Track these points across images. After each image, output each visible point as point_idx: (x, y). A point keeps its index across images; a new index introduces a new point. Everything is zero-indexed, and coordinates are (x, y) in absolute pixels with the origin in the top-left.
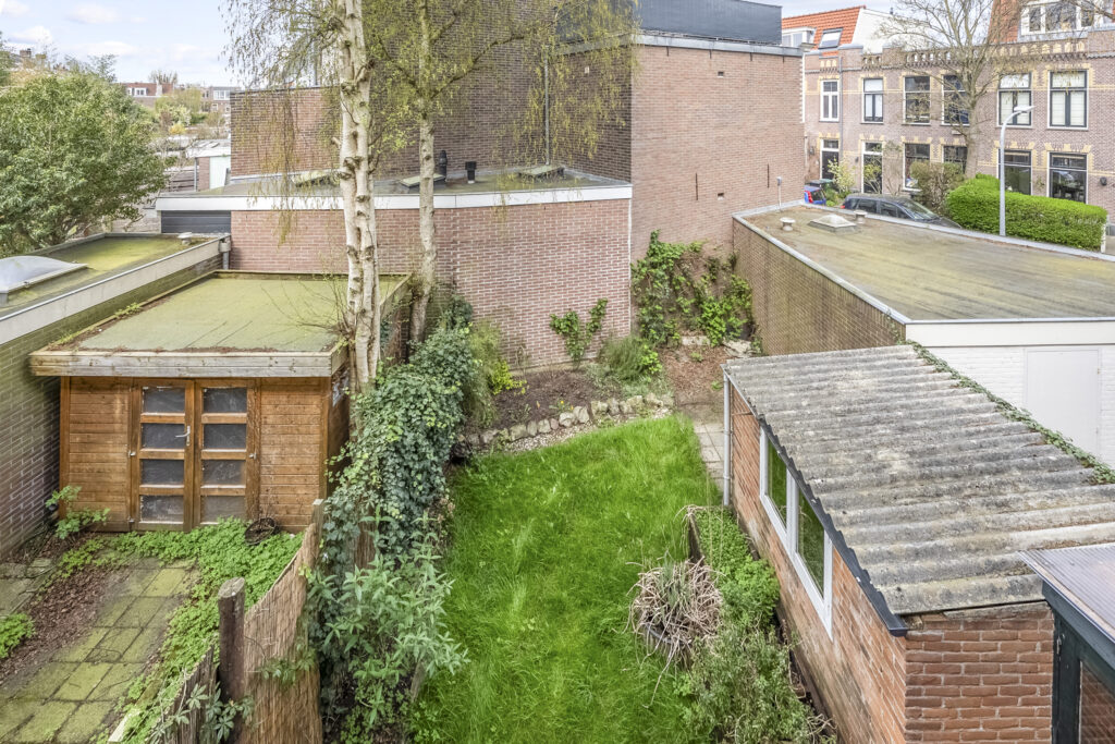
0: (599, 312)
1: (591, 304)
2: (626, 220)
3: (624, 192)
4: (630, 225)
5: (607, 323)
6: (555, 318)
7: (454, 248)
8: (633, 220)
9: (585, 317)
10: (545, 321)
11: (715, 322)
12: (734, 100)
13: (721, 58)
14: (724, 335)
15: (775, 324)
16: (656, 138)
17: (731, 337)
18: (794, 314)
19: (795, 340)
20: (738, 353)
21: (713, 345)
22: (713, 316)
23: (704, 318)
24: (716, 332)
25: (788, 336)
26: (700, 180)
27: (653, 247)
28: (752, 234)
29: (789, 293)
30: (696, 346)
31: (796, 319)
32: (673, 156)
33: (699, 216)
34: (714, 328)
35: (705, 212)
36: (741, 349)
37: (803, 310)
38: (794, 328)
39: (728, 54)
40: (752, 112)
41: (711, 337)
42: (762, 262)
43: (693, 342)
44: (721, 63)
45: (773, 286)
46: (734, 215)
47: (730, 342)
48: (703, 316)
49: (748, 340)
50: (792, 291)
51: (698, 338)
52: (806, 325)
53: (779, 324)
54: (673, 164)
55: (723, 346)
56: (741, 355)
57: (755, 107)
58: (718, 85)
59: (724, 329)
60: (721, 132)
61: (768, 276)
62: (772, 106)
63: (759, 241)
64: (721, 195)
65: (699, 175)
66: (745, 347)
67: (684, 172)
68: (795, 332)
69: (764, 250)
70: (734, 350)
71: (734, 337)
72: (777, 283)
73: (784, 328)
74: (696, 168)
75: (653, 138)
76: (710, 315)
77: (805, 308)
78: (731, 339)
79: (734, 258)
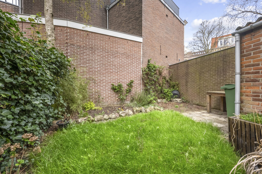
0: (130, 85)
1: (128, 82)
2: (140, 51)
3: (140, 39)
4: (142, 53)
5: (133, 91)
6: (113, 85)
7: (67, 46)
8: (143, 52)
9: (125, 87)
10: (110, 86)
11: (169, 93)
12: (170, 27)
13: (167, 10)
14: (172, 97)
15: (191, 88)
16: (150, 25)
17: (174, 97)
18: (203, 77)
19: (204, 87)
20: (177, 101)
21: (168, 100)
22: (168, 92)
23: (164, 93)
24: (169, 96)
25: (199, 88)
26: (161, 48)
27: (149, 64)
28: (179, 64)
29: (200, 72)
30: (162, 102)
31: (205, 79)
32: (155, 35)
33: (161, 61)
34: (168, 96)
35: (163, 60)
36: (179, 100)
37: (209, 73)
38: (203, 83)
39: (169, 11)
40: (174, 34)
41: (167, 98)
42: (185, 70)
43: (161, 101)
44: (167, 12)
45: (190, 75)
46: (170, 65)
47: (174, 99)
48: (164, 92)
49: (179, 98)
50: (202, 70)
51: (163, 100)
52: (211, 77)
53: (194, 87)
54: (155, 38)
55: (171, 101)
56: (179, 102)
57: (175, 33)
58: (166, 19)
59: (172, 95)
60: (167, 35)
61: (188, 73)
62: (178, 36)
63: (183, 65)
64: (166, 57)
65: (161, 46)
66: (180, 99)
67: (157, 43)
68: (204, 84)
69: (185, 66)
70: (176, 101)
71: (175, 97)
72: (193, 72)
73: (197, 87)
74: (160, 43)
75: (149, 24)
76: (166, 92)
77: (210, 71)
78: (174, 98)
79: (171, 77)
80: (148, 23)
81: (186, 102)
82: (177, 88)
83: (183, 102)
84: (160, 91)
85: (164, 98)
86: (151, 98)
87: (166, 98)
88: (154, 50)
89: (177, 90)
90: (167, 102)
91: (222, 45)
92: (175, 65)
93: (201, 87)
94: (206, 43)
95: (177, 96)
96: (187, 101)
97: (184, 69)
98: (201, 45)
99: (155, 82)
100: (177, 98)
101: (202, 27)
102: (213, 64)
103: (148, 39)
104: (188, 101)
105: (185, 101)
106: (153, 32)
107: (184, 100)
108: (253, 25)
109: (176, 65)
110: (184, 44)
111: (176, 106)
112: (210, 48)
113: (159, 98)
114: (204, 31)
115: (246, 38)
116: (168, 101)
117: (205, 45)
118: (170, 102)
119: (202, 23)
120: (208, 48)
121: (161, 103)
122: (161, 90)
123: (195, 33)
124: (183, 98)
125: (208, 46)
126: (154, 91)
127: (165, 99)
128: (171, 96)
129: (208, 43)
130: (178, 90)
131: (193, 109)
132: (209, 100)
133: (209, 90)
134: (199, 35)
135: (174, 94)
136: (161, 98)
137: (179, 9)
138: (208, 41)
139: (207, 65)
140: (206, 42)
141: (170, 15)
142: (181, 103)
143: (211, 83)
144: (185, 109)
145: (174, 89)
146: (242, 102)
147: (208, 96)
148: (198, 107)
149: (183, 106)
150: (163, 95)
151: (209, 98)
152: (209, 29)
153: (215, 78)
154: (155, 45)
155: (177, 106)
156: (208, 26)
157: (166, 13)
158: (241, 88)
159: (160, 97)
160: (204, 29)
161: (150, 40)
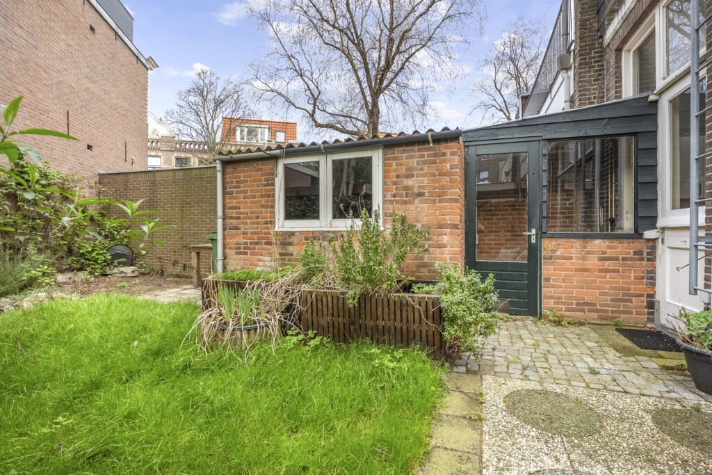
11: (97, 254)
12: (103, 64)
13: (92, 13)
14: (108, 264)
15: (163, 238)
16: (24, 39)
17: (116, 263)
18: (189, 215)
19: (191, 235)
20: (126, 273)
21: (96, 274)
22: (93, 250)
23: (82, 253)
24: (99, 262)
25: (181, 238)
26: (71, 119)
27: (21, 163)
28: (131, 176)
29: (183, 201)
30: (74, 282)
31: (191, 218)
32: (45, 75)
33: (69, 157)
34: (96, 261)
35: (74, 156)
36: (128, 270)
37: (200, 206)
38: (189, 227)
39: (98, 16)
40: (115, 86)
41: (93, 269)
42: (146, 194)
43: (70, 278)
44: (91, 18)
45: (161, 207)
46: (101, 172)
47: (116, 269)
48: (81, 251)
49: (132, 265)
50: (186, 199)
51: (76, 274)
52: (204, 215)
53: (170, 235)
54: (44, 84)
55: (107, 275)
56: (130, 274)
57: (118, 84)
58: (89, 36)
59: (109, 258)
60: (91, 86)
61: (154, 202)
62: (129, 93)
63: (140, 178)
64: (89, 147)
65: (70, 114)
66: (132, 268)
67: (55, 101)
68: (190, 230)
69: (149, 182)
70: (122, 272)
71: (119, 263)
72: (168, 202)
73: (175, 235)
74: (67, 104)
75: (21, 37)
76: (88, 252)
77: (202, 203)
78: (115, 266)
79: (104, 209)
80: (19, 31)
81: (149, 273)
82: (126, 240)
83: (143, 274)
84: (65, 248)
85: (80, 269)
86: (34, 272)
87: (89, 269)
88: (40, 120)
89: (123, 245)
90: (92, 279)
91: (243, 139)
92: (118, 177)
93: (184, 236)
94: (210, 126)
95: (124, 260)
96: (152, 270)
97: (145, 189)
98: (198, 127)
99: (48, 221)
100: (125, 264)
101: (201, 82)
102: (206, 190)
103: (15, 83)
104: (156, 271)
105: (148, 270)
106: (38, 65)
107: (145, 268)
108: (234, 156)
109: (122, 176)
110: (147, 120)
111: (119, 285)
112: (218, 140)
113: (61, 271)
114: (205, 93)
115: (229, 169)
116: (96, 277)
117: (208, 129)
118: (103, 278)
119: (200, 71)
120: (215, 137)
121: (69, 284)
122: (70, 247)
123: (183, 91)
124: (141, 265)
125: (215, 134)
126: (40, 251)
127: (86, 272)
128: (105, 261)
129: (215, 128)
130: (126, 245)
131: (165, 285)
132: (196, 262)
133: (199, 241)
134: (192, 99)
135: (115, 256)
136: (71, 269)
137: (133, 19)
138: (215, 123)
139: (195, 190)
140: (211, 122)
141: (101, 29)
142: (136, 277)
143: (204, 227)
144: (145, 288)
145: (116, 241)
146: (225, 258)
147: (194, 254)
148: (177, 279)
149: (141, 283)
150: (78, 261)
151: (196, 257)
152: (218, 94)
153: (210, 218)
154: (46, 106)
155: (125, 284)
156: (215, 85)
157: (91, 22)
158: (224, 238)
159: (65, 267)
160: (205, 89)
161: (27, 88)
